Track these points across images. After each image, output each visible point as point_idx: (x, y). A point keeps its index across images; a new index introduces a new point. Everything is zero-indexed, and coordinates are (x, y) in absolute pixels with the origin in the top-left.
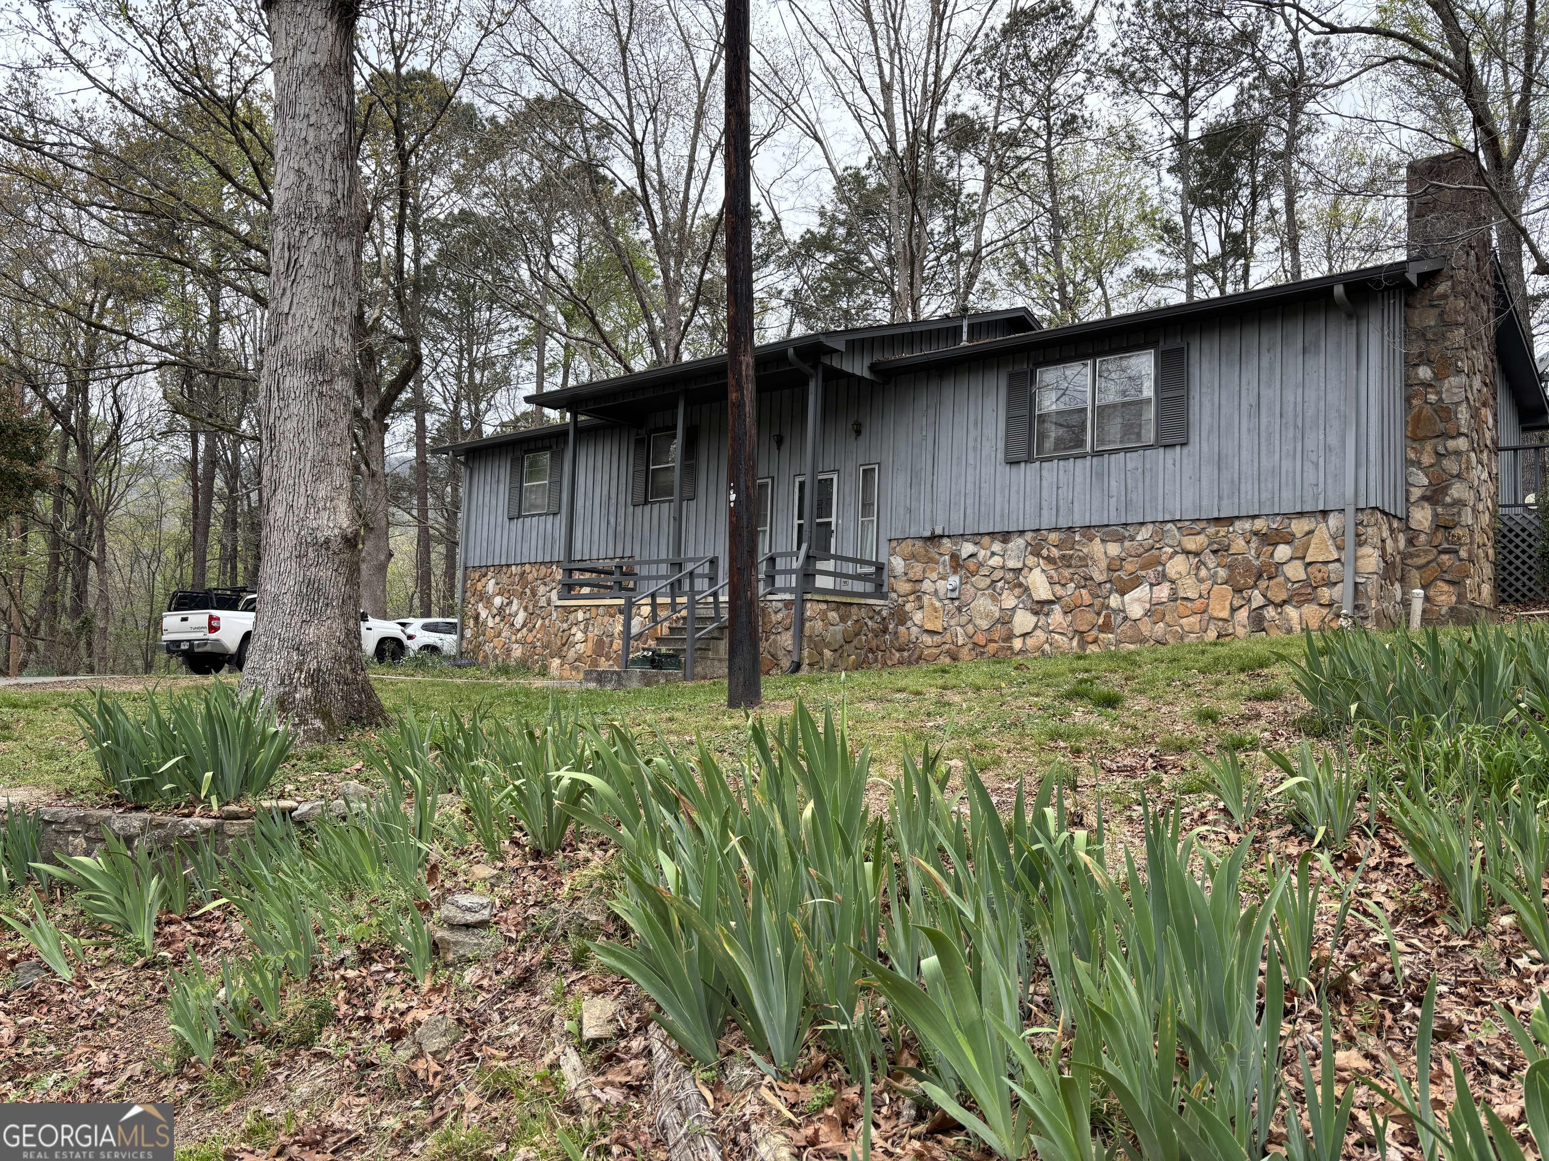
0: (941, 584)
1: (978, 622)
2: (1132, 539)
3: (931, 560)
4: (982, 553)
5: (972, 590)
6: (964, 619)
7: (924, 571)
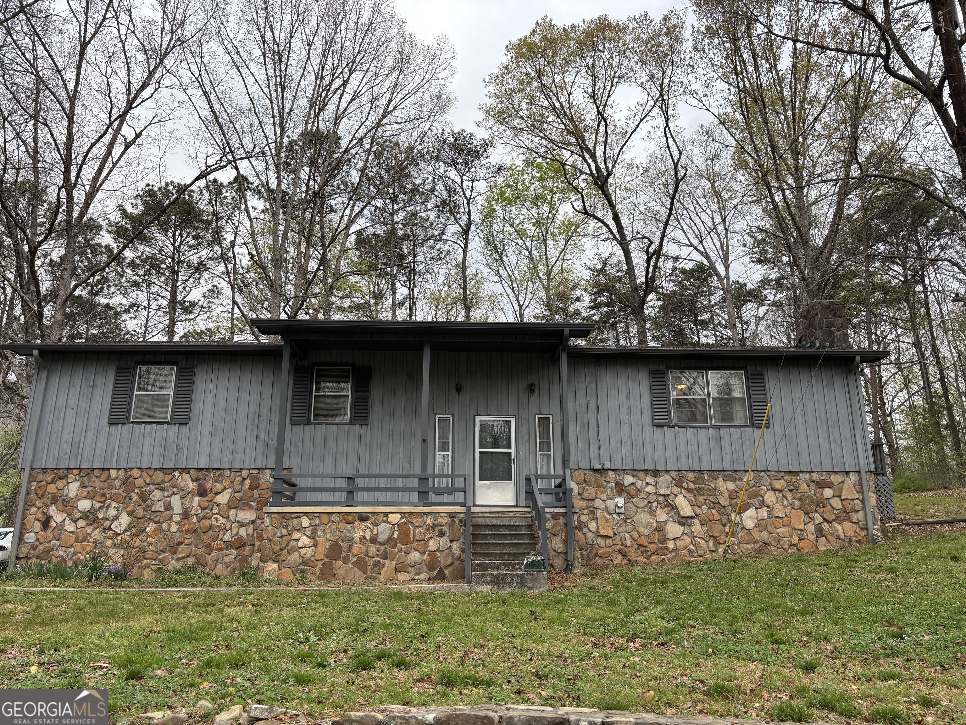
0: (610, 503)
1: (641, 530)
2: (741, 480)
3: (600, 485)
4: (639, 483)
5: (634, 508)
6: (630, 528)
7: (596, 493)
